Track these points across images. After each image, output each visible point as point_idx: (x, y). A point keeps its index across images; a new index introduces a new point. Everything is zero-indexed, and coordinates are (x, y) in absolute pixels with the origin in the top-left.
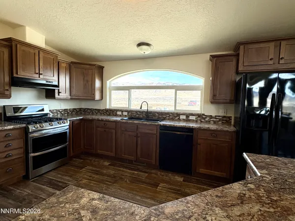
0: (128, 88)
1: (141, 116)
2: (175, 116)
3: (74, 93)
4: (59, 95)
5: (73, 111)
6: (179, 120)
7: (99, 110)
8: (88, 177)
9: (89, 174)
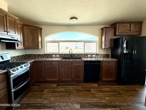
0: (58, 42)
1: (67, 57)
2: (86, 55)
3: (26, 45)
4: (18, 47)
5: (22, 57)
6: (88, 57)
7: (40, 55)
8: (52, 96)
9: (51, 94)
